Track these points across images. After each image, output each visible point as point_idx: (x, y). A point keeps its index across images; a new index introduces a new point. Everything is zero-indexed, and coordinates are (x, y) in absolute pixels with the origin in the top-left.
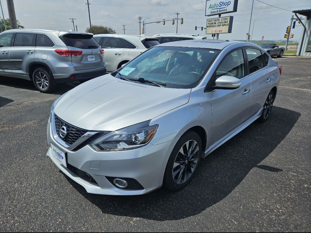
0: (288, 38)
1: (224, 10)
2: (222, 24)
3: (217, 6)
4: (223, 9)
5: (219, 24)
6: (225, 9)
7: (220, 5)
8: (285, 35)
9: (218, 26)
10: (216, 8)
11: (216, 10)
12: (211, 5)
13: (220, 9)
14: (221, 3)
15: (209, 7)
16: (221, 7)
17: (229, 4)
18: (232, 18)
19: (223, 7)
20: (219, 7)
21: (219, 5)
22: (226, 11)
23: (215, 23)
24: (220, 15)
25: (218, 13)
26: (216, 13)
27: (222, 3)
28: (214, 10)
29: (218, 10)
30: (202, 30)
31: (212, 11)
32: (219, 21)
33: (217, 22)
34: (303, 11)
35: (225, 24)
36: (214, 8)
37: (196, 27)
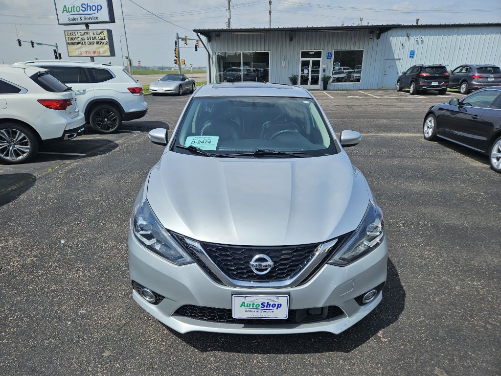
0: (179, 65)
1: (94, 18)
2: (95, 41)
3: (78, 10)
4: (91, 16)
5: (90, 41)
6: (95, 16)
7: (84, 9)
8: (175, 60)
9: (89, 43)
10: (76, 13)
11: (78, 17)
12: (65, 6)
13: (85, 16)
14: (83, 6)
15: (64, 11)
16: (86, 12)
17: (99, 8)
18: (110, 32)
19: (89, 12)
20: (81, 12)
21: (81, 8)
22: (96, 21)
23: (82, 39)
24: (87, 25)
25: (83, 21)
26: (80, 21)
27: (86, 7)
28: (75, 17)
29: (83, 16)
30: (33, 46)
31: (72, 17)
32: (88, 36)
33: (86, 37)
34: (204, 30)
35: (102, 41)
36: (73, 13)
37: (19, 42)
